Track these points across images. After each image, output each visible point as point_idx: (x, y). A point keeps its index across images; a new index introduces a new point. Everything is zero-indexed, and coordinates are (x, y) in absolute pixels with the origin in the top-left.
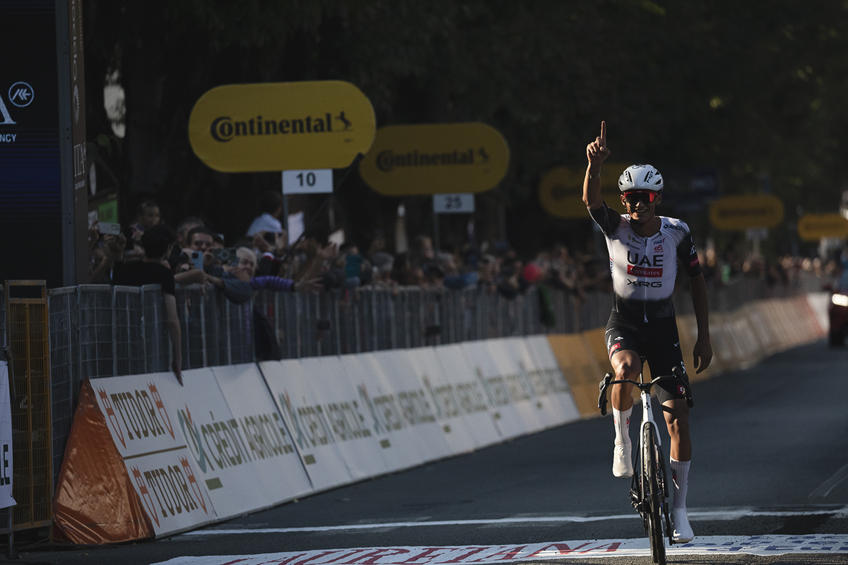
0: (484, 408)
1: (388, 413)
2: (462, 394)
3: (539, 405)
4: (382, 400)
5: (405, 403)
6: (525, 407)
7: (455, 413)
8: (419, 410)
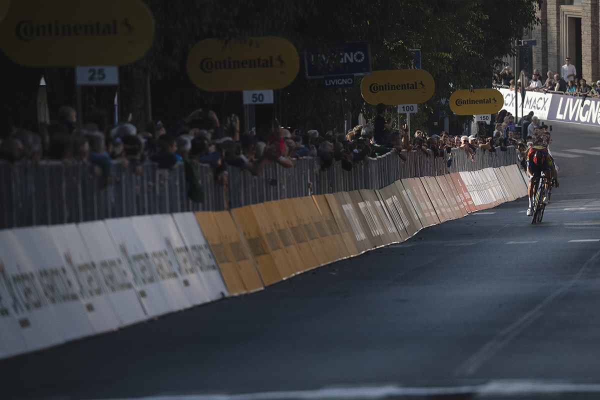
0: (129, 286)
1: (27, 292)
2: (106, 271)
3: (186, 283)
4: (22, 278)
5: (45, 281)
6: (172, 285)
7: (99, 292)
8: (61, 288)
